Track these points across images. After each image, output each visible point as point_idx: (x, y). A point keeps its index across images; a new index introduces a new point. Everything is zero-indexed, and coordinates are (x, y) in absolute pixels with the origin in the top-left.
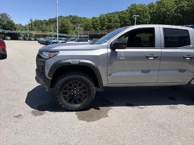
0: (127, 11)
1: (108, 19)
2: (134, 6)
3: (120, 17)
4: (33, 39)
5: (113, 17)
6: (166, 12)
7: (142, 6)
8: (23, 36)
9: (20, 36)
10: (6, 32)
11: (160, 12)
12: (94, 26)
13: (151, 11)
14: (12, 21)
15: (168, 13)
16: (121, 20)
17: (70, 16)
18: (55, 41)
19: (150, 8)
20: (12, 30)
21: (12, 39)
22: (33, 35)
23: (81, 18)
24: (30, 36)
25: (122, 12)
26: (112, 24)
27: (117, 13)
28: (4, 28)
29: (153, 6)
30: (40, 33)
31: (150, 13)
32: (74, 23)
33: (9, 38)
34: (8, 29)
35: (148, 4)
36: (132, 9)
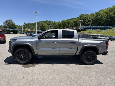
0: (78, 18)
1: (67, 22)
2: (82, 15)
3: (74, 21)
4: (25, 33)
5: (70, 21)
6: (101, 18)
7: (87, 15)
8: (20, 31)
9: (18, 32)
10: (11, 29)
11: (98, 18)
12: (59, 26)
13: (92, 18)
14: (14, 24)
15: (102, 19)
16: (75, 23)
17: (47, 21)
18: (35, 35)
19: (92, 16)
20: (14, 28)
21: (13, 33)
22: (25, 31)
23: (53, 22)
24: (23, 32)
25: (75, 18)
26: (69, 25)
27: (73, 19)
28: (10, 27)
29: (93, 15)
30: (29, 30)
31: (92, 19)
32: (48, 25)
33: (12, 33)
34: (12, 28)
35: (91, 14)
36: (81, 17)
